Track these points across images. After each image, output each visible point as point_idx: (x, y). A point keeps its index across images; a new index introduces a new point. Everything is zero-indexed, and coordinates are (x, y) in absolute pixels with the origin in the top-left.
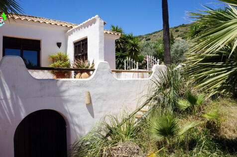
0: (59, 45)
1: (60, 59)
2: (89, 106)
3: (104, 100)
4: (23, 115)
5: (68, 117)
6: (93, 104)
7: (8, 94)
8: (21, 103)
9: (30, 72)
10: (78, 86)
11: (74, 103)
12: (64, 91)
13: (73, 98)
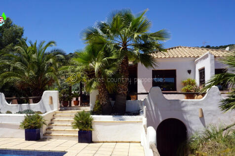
0: (189, 72)
1: (189, 84)
2: (202, 118)
3: (214, 115)
4: (161, 120)
5: (186, 123)
6: (205, 118)
7: (153, 108)
8: (159, 114)
9: (165, 95)
10: (193, 105)
11: (191, 115)
12: (184, 107)
13: (191, 113)
